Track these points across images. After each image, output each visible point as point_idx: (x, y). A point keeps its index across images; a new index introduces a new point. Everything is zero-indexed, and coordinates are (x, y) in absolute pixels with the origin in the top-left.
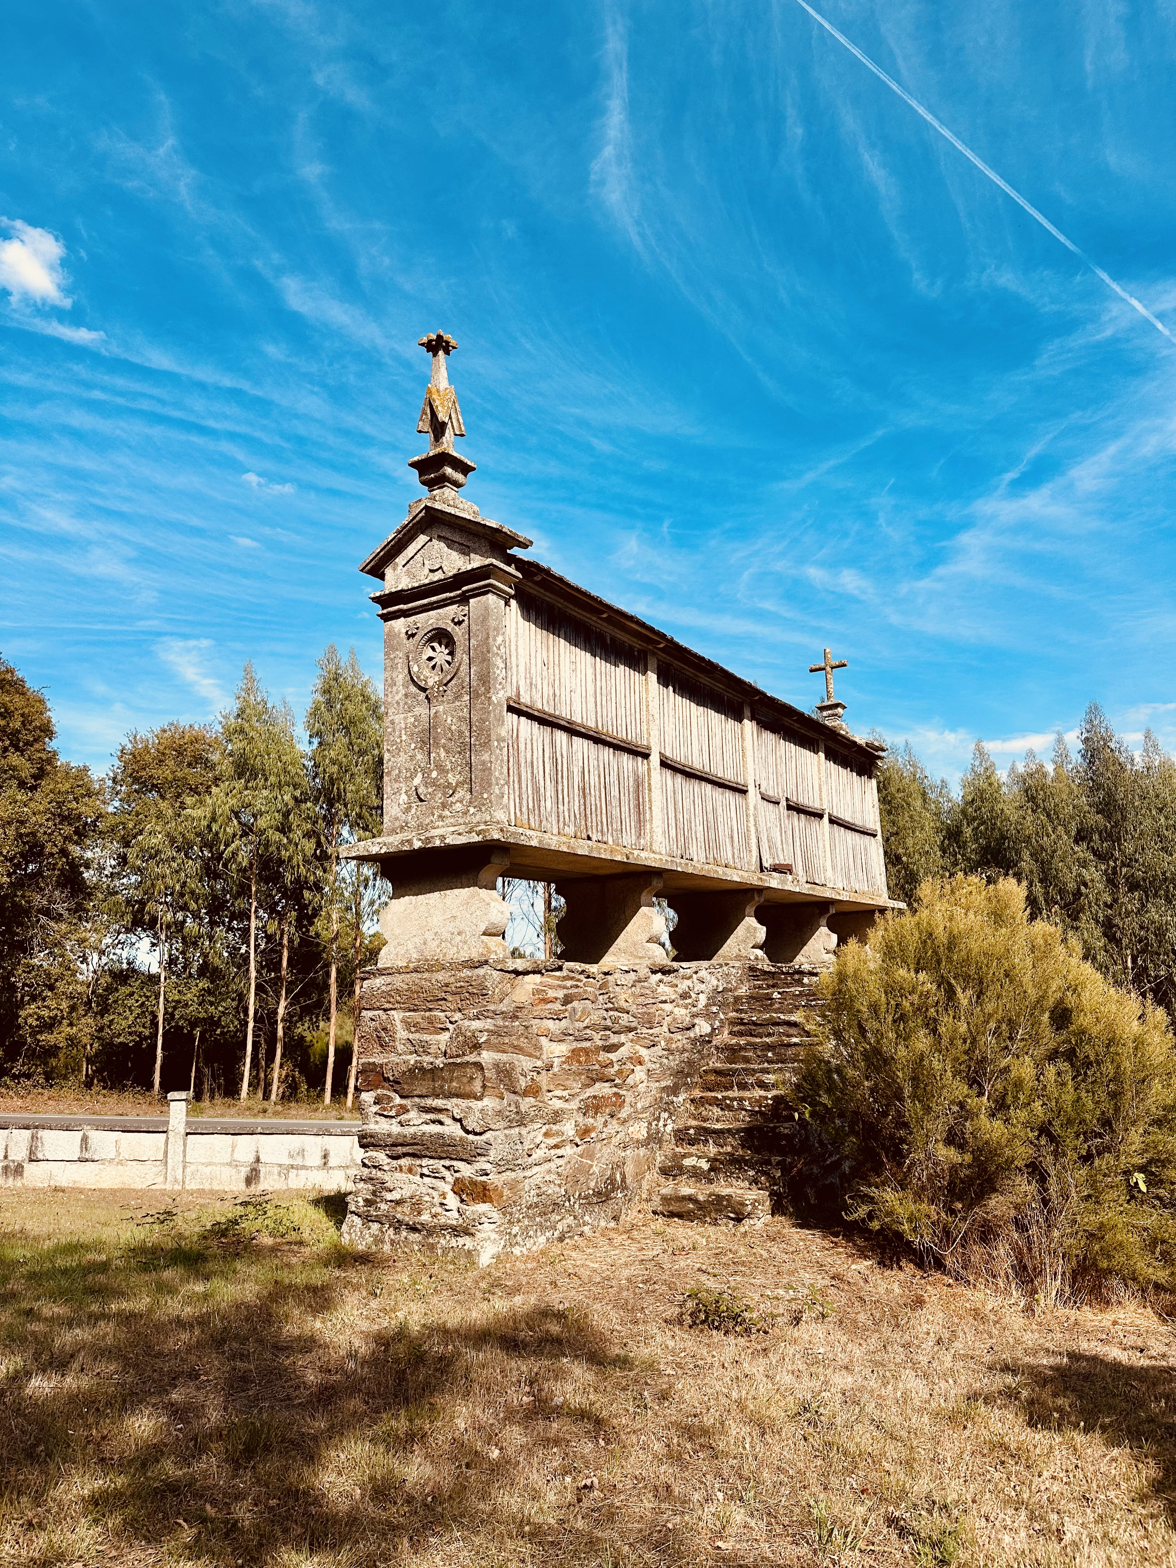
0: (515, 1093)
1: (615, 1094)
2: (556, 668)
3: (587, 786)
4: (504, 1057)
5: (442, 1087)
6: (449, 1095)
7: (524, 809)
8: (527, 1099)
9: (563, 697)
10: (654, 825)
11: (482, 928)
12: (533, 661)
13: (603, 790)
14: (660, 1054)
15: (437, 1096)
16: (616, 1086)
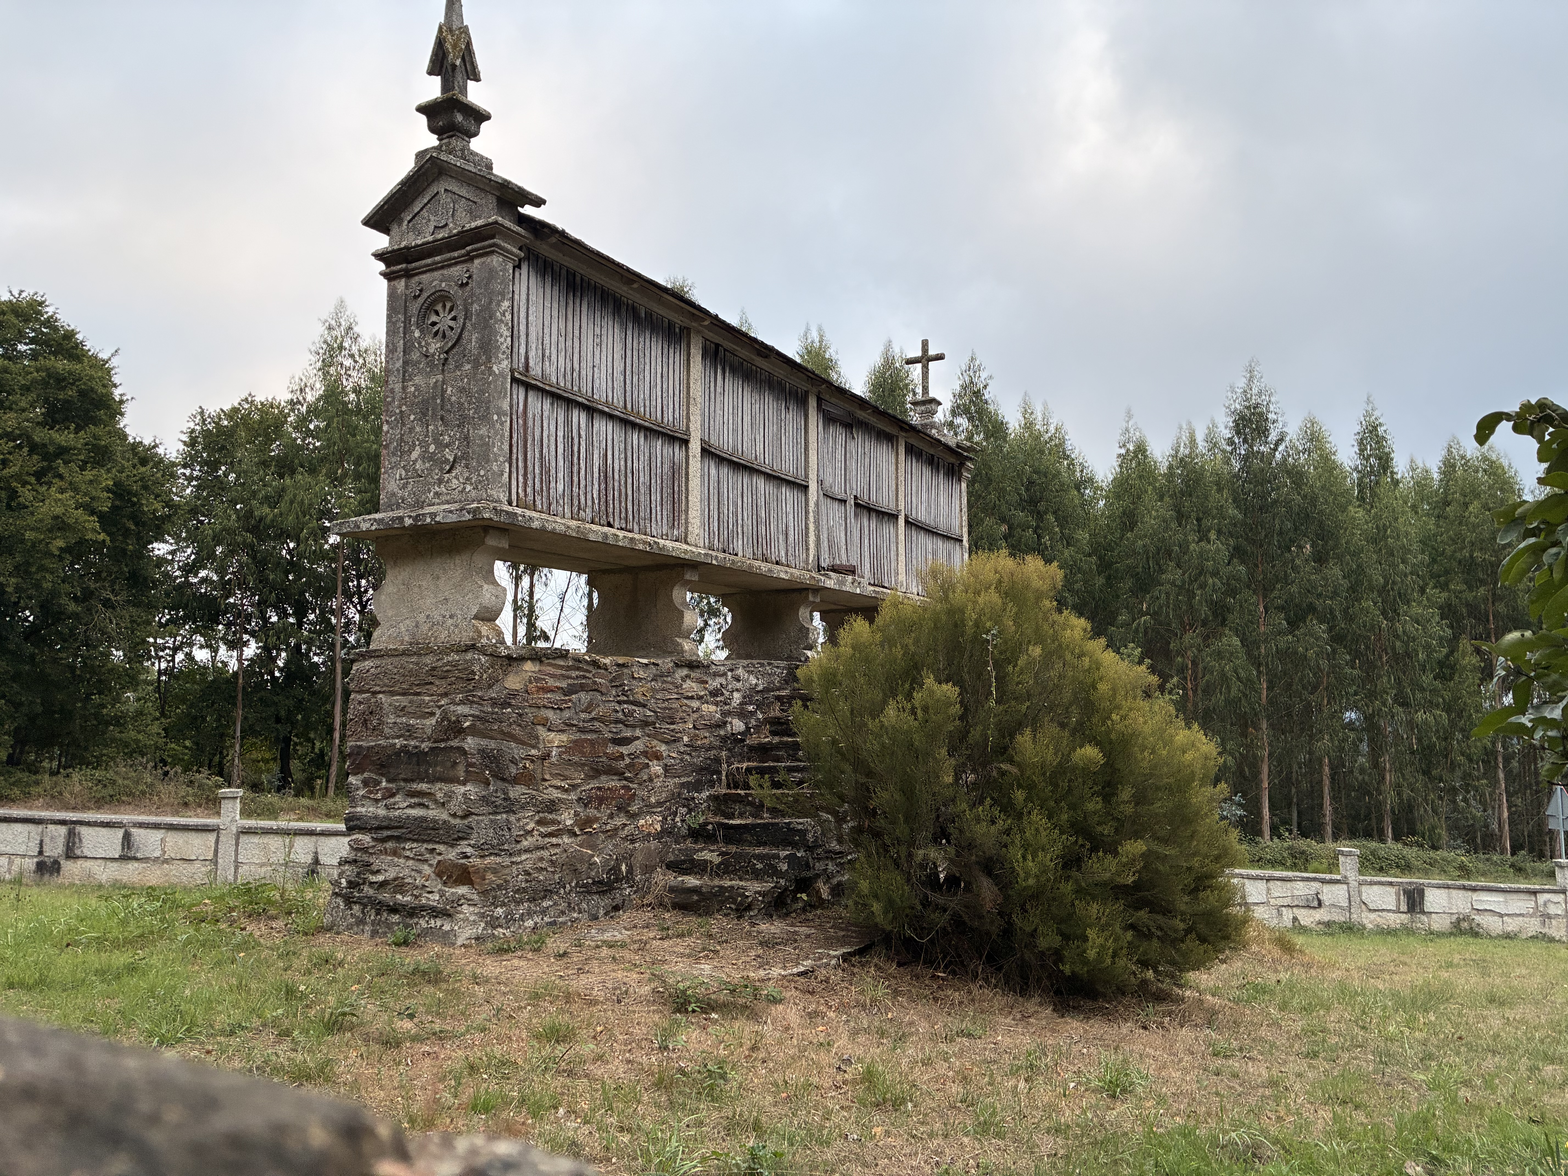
0: (503, 780)
1: (623, 787)
2: (576, 341)
3: (610, 470)
4: (492, 744)
5: (427, 771)
6: (433, 780)
7: (529, 490)
8: (518, 787)
9: (583, 373)
10: (690, 516)
11: (474, 611)
12: (547, 331)
13: (630, 475)
14: (682, 749)
15: (422, 780)
16: (626, 779)
